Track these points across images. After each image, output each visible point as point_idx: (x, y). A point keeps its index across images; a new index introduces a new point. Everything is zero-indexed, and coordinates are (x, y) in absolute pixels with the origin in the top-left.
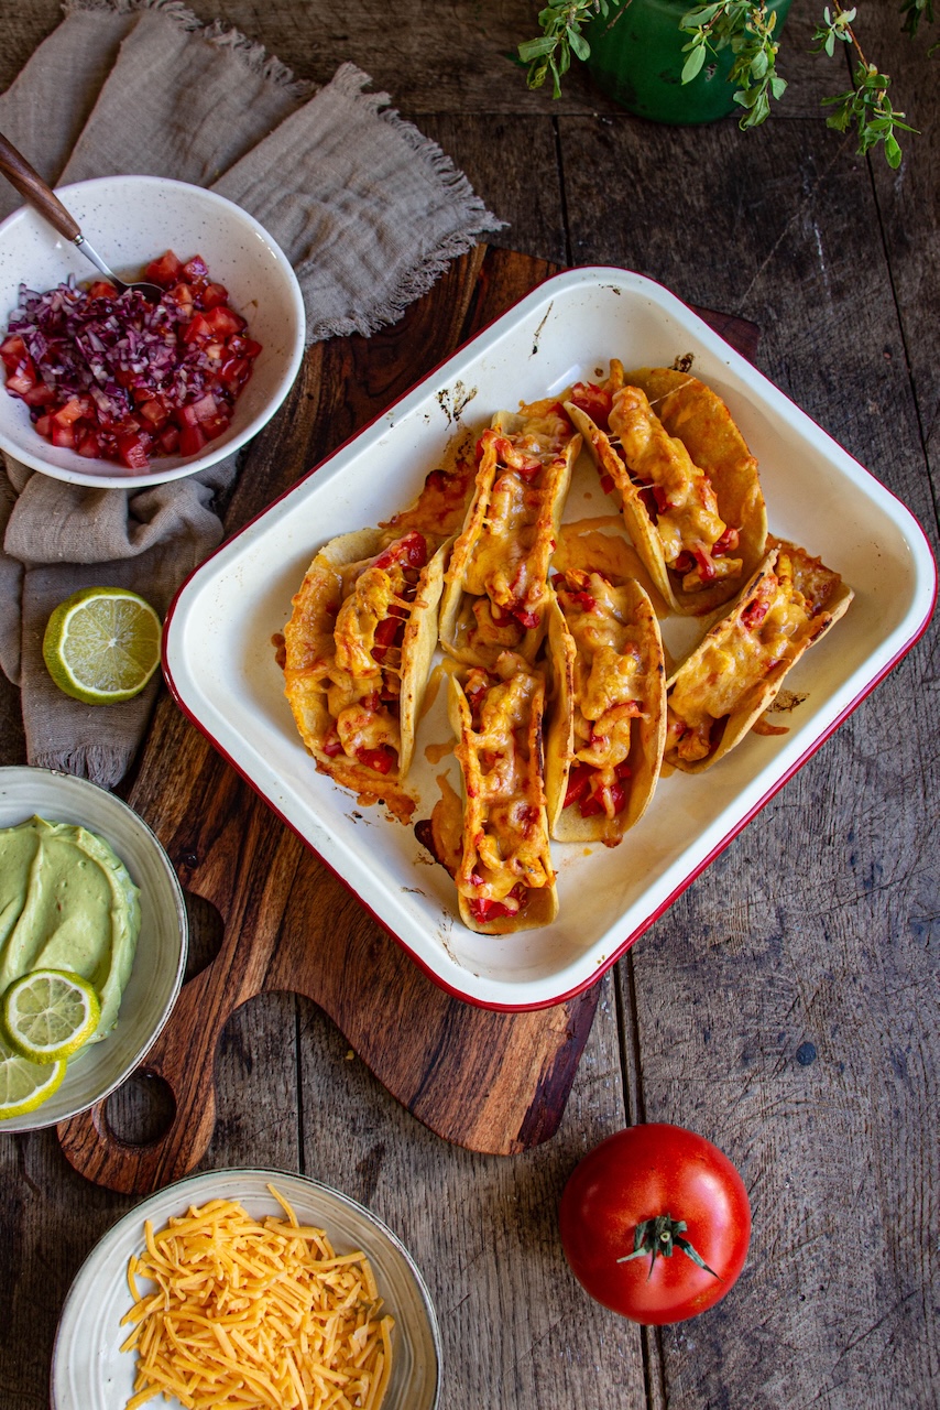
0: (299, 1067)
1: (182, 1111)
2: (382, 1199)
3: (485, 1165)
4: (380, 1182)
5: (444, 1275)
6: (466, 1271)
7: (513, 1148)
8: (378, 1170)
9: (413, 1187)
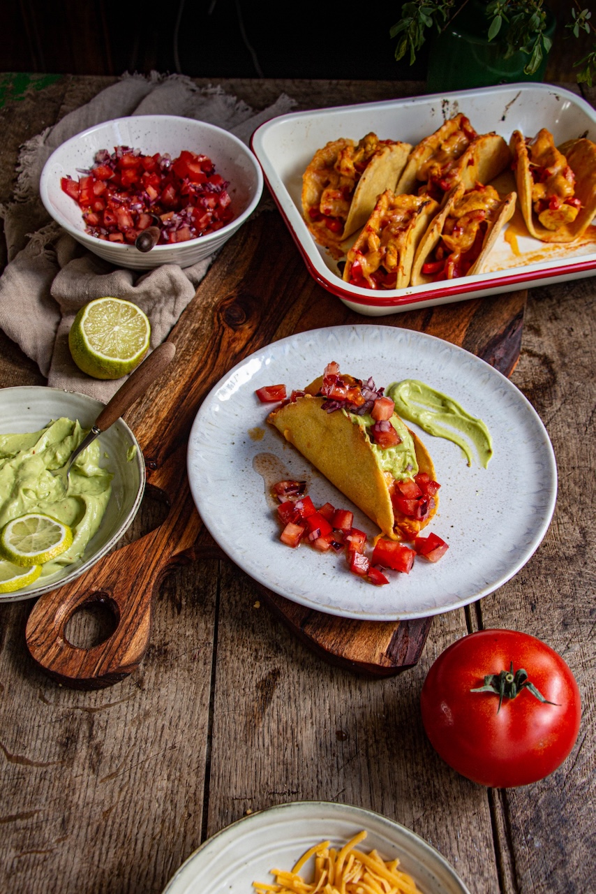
1: (124, 622)
2: (275, 710)
3: (360, 690)
4: (274, 697)
5: (324, 772)
6: (342, 770)
7: (383, 660)
8: (273, 688)
9: (301, 702)
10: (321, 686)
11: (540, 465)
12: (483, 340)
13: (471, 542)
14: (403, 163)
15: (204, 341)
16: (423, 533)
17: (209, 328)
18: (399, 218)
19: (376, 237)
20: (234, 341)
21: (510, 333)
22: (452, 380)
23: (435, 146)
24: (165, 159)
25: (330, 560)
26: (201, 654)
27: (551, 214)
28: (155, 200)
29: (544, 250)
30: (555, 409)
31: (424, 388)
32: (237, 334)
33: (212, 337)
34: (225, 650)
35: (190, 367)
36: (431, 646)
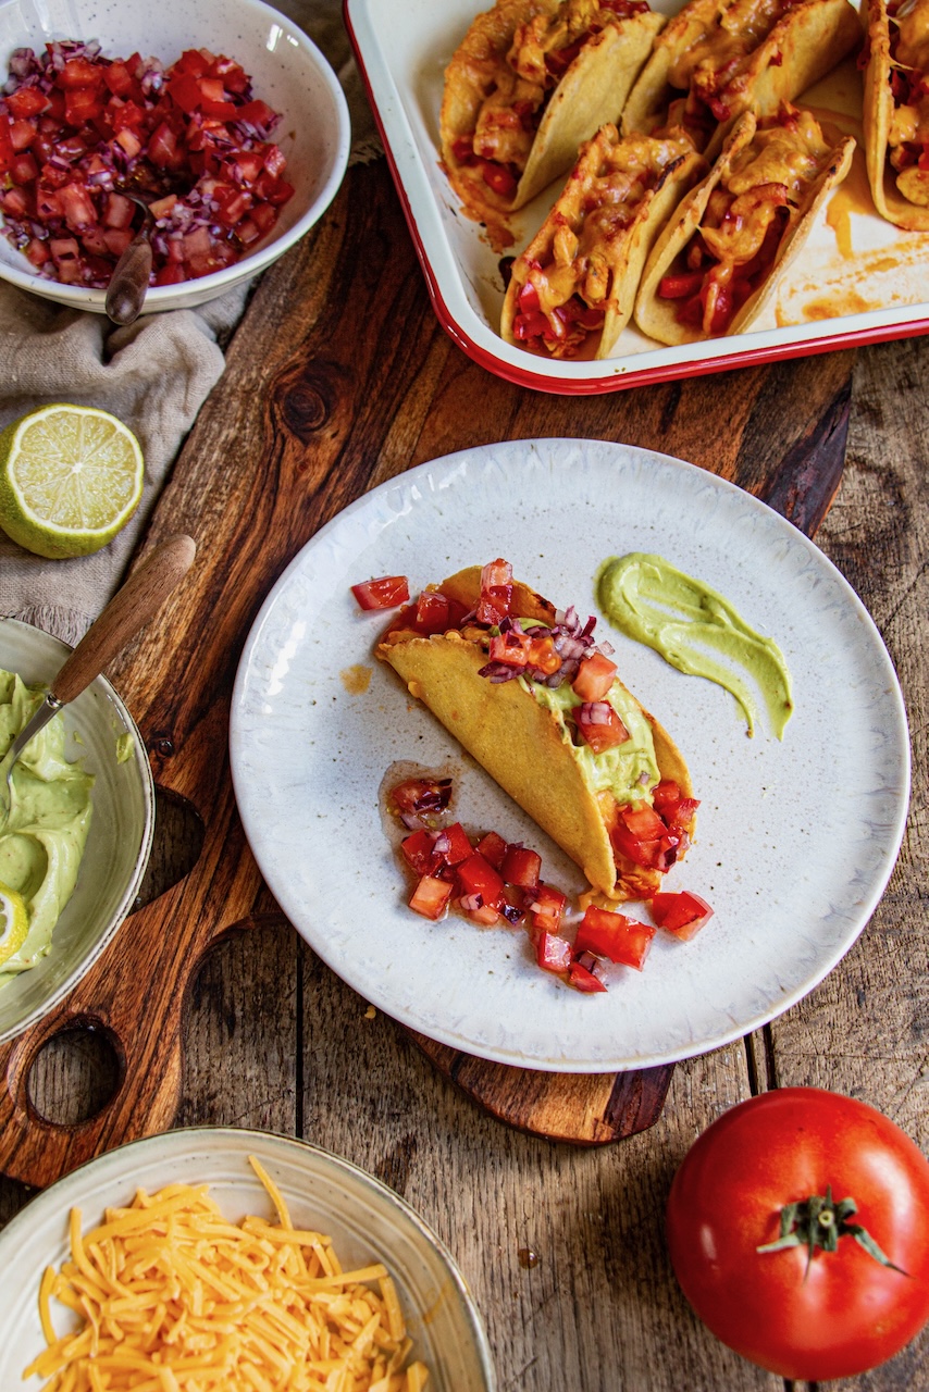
0: (300, 1027)
1: (134, 1073)
3: (558, 1168)
5: (500, 1328)
6: (530, 1323)
7: (598, 1131)
8: (406, 1172)
9: (456, 1198)
10: (489, 1163)
11: (880, 736)
12: (775, 448)
13: (754, 896)
15: (247, 467)
16: (669, 882)
17: (256, 439)
18: (619, 192)
19: (571, 235)
20: (304, 467)
21: (826, 435)
22: (717, 551)
24: (150, 72)
25: (503, 944)
26: (275, 1114)
28: (137, 156)
29: (900, 247)
30: (905, 586)
31: (667, 572)
32: (311, 450)
33: (262, 459)
34: (317, 1104)
35: (224, 528)
36: (682, 1080)
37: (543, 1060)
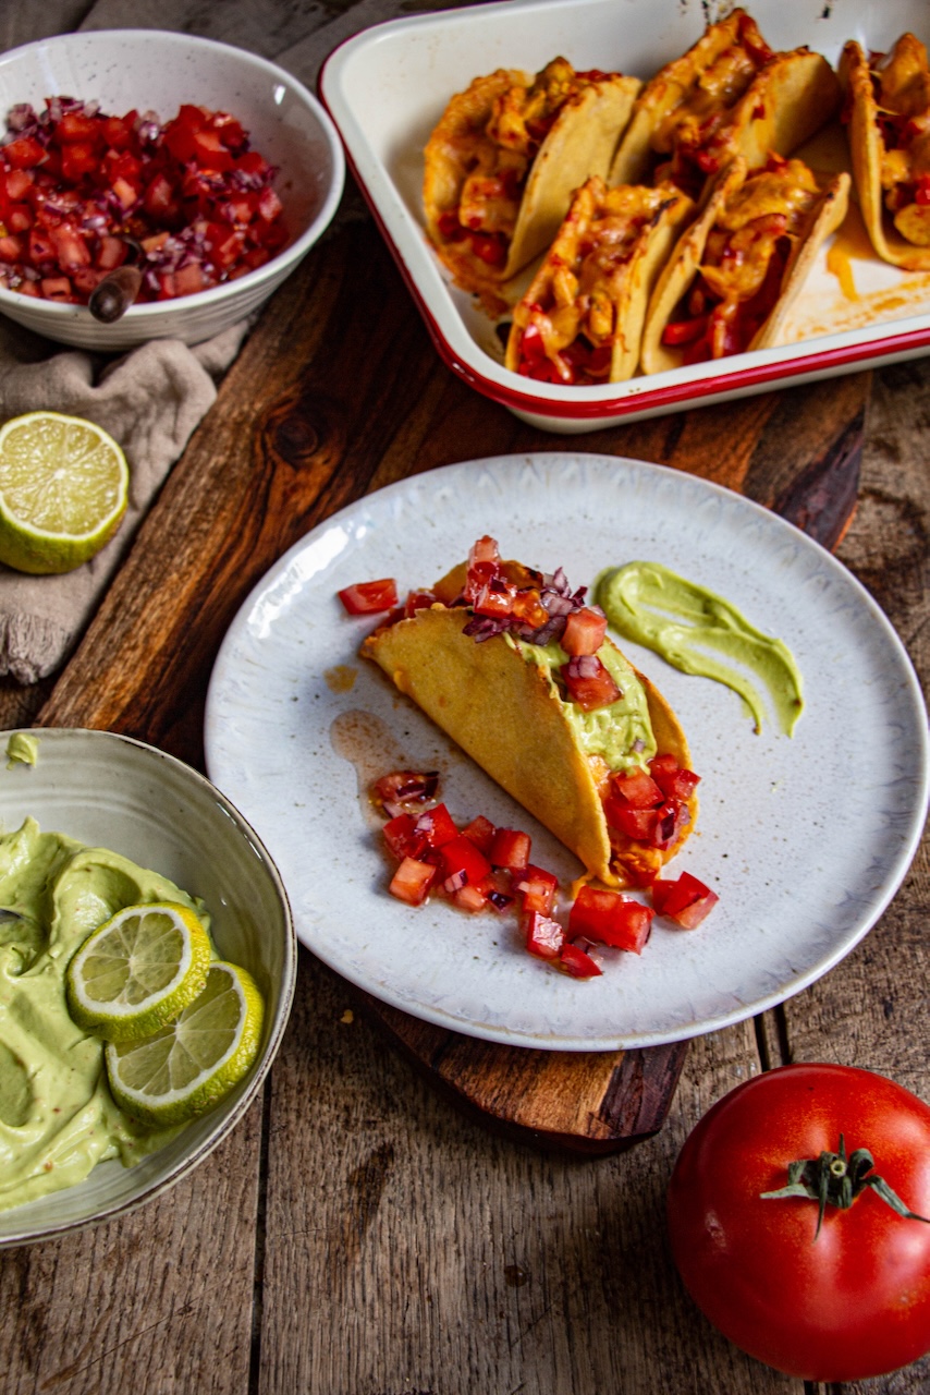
2: (385, 1227)
3: (551, 1182)
4: (384, 1201)
5: (483, 1350)
6: (518, 1346)
7: (593, 1127)
8: (381, 1183)
9: (436, 1211)
10: (473, 1174)
11: (898, 729)
12: (783, 475)
13: (763, 887)
14: (623, 117)
15: (235, 491)
16: (669, 869)
17: (246, 465)
18: (615, 235)
19: (570, 276)
20: (294, 489)
21: (837, 460)
22: (722, 561)
23: (686, 81)
24: (148, 124)
25: (489, 926)
27: (920, 214)
28: (132, 207)
29: (905, 287)
31: (668, 579)
32: (301, 476)
33: (251, 483)
34: (286, 1110)
35: (209, 545)
36: (689, 1092)
37: (530, 1036)
